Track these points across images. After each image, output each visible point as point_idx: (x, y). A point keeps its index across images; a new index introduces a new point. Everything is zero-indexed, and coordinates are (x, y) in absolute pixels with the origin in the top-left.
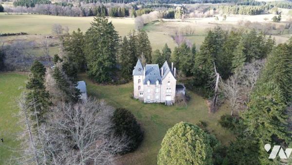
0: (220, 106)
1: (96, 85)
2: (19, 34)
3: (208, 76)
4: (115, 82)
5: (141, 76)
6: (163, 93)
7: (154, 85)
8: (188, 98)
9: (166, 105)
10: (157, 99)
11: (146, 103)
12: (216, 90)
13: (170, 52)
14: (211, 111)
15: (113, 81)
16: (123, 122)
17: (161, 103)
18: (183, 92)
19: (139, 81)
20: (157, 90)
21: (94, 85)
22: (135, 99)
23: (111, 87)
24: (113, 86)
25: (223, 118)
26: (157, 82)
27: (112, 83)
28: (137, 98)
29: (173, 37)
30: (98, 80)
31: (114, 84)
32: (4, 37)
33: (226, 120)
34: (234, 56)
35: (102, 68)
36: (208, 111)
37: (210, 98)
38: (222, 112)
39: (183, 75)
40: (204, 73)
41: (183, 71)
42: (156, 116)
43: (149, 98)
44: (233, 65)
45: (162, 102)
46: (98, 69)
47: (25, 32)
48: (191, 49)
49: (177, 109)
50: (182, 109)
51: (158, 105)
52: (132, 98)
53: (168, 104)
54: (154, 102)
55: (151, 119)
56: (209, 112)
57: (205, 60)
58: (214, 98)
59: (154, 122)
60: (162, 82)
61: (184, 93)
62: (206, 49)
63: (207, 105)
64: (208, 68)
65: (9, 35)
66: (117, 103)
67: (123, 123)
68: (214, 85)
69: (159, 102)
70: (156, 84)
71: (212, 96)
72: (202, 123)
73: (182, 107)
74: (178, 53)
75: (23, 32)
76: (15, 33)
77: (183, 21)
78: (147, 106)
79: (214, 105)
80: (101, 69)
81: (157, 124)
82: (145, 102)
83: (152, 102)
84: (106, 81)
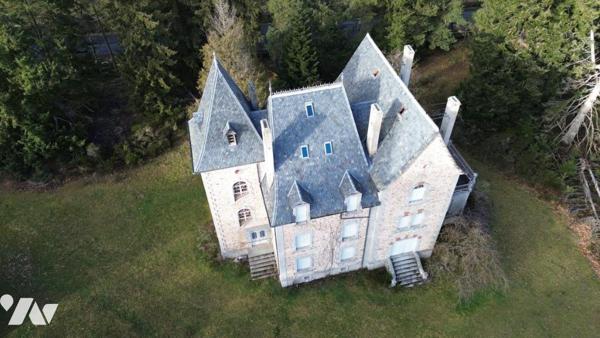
5: (249, 168)
6: (383, 236)
7: (336, 216)
9: (398, 287)
10: (348, 258)
15: (92, 151)
17: (363, 270)
19: (239, 188)
20: (353, 229)
26: (354, 199)
28: (238, 256)
43: (306, 264)
45: (371, 265)
53: (406, 274)
60: (384, 195)
69: (357, 267)
70: (345, 209)
82: (284, 283)
83: (323, 275)
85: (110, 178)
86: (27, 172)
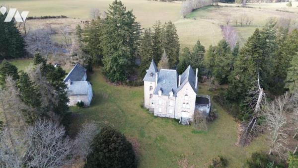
0: (257, 136)
1: (108, 84)
2: (59, 17)
3: (246, 91)
4: (130, 82)
5: (153, 83)
6: (179, 108)
7: (167, 97)
8: (212, 118)
9: (181, 124)
10: (171, 113)
11: (157, 117)
12: (256, 110)
13: (204, 51)
14: (240, 143)
15: (127, 81)
16: (105, 148)
17: (175, 119)
18: (206, 109)
19: (151, 88)
20: (172, 103)
21: (107, 83)
22: (146, 108)
23: (124, 88)
24: (126, 88)
25: (255, 156)
26: (171, 93)
27: (126, 84)
28: (148, 108)
29: (222, 27)
30: (111, 78)
31: (128, 86)
32: (45, 20)
33: (258, 161)
34: (291, 66)
35: (117, 66)
36: (236, 141)
37: (244, 121)
38: (255, 147)
39: (216, 83)
40: (241, 85)
41: (217, 77)
42: (162, 138)
43: (160, 110)
44: (288, 78)
45: (177, 118)
46: (111, 66)
47: (65, 15)
48: (232, 49)
49: (194, 132)
50: (200, 132)
51: (170, 121)
52: (142, 106)
53: (184, 122)
54: (167, 116)
55: (155, 142)
56: (237, 144)
57: (245, 69)
58: (250, 123)
59: (157, 146)
60: (178, 95)
61: (208, 110)
62: (247, 53)
63: (237, 131)
64: (249, 80)
65: (50, 17)
66: (122, 111)
67: (104, 151)
68: (254, 103)
69: (173, 117)
70: (169, 96)
71: (248, 119)
72: (222, 159)
73: (200, 130)
74: (215, 53)
75: (63, 15)
76: (55, 16)
77: (243, 7)
78: (156, 120)
79: (247, 134)
80: (114, 67)
81: (160, 150)
82: (155, 115)
83: (164, 116)
84: (120, 81)
85: (129, 87)
86: (113, 81)
